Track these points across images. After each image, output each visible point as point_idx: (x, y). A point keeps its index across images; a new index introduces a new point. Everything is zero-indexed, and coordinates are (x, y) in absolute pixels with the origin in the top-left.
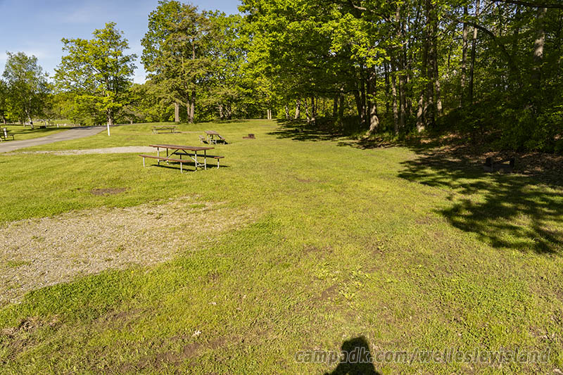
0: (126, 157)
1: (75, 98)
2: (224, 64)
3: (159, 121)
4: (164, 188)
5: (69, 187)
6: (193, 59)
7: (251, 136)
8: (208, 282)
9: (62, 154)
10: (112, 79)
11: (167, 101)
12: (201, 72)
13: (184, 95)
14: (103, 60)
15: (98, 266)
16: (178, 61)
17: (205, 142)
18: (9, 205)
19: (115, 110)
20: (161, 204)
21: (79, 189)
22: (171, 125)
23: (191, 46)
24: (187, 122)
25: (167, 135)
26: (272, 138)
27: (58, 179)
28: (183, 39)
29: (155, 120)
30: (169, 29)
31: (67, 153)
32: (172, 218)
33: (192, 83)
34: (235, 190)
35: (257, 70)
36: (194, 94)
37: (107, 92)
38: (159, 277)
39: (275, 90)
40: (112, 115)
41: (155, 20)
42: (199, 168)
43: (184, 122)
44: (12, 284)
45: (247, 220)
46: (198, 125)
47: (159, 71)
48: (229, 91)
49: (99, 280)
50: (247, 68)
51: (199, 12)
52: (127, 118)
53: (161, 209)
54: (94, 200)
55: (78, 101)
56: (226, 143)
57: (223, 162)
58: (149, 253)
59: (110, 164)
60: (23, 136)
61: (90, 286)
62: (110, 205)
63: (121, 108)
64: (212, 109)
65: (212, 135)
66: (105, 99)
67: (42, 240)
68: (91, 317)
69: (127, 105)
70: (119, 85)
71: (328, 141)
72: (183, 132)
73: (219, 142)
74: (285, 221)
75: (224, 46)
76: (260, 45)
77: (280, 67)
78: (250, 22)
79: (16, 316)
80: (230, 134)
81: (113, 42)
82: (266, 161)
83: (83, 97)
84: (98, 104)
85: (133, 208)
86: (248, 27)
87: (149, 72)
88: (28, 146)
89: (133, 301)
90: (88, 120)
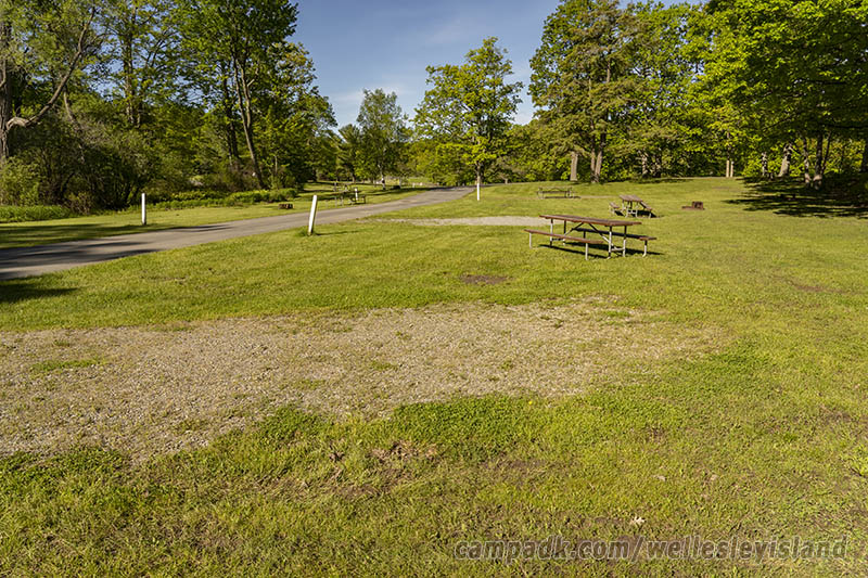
0: (503, 231)
1: (437, 148)
2: (657, 87)
3: (544, 180)
4: (561, 280)
5: (433, 270)
6: (607, 82)
7: (698, 205)
8: (647, 440)
9: (421, 224)
10: (486, 118)
11: (561, 149)
12: (618, 102)
13: (588, 139)
14: (477, 93)
15: (479, 386)
16: (582, 87)
17: (619, 213)
18: (366, 287)
19: (486, 164)
20: (560, 305)
21: (445, 273)
22: (565, 186)
23: (604, 61)
24: (590, 182)
25: (558, 201)
26: (737, 210)
27: (419, 257)
28: (593, 53)
29: (540, 178)
30: (574, 38)
31: (426, 223)
32: (578, 328)
33: (602, 120)
34: (677, 292)
35: (719, 92)
36: (603, 136)
37: (478, 139)
38: (568, 417)
39: (745, 126)
40: (482, 170)
41: (552, 27)
42: (613, 254)
43: (584, 181)
44: (379, 391)
45: (703, 347)
46: (606, 186)
47: (553, 103)
48: (662, 131)
49: (485, 407)
50: (700, 91)
51: (622, 7)
52: (501, 175)
53: (559, 313)
54: (466, 290)
55: (440, 152)
56: (653, 216)
57: (652, 246)
58: (550, 377)
59: (484, 240)
60: (375, 199)
61: (472, 412)
62: (488, 300)
63: (495, 160)
64: (631, 161)
65: (630, 202)
66: (475, 149)
67: (407, 338)
68: (476, 458)
69: (502, 155)
70: (495, 127)
71: (853, 218)
72: (583, 197)
73: (641, 213)
74: (779, 357)
75: (658, 58)
76: (729, 50)
77: (764, 86)
78: (711, 13)
79: (387, 436)
80: (659, 201)
81: (490, 65)
82: (729, 249)
83: (448, 145)
84: (465, 156)
85: (520, 307)
86: (710, 21)
87: (538, 108)
88: (383, 211)
89: (533, 447)
90: (450, 178)
